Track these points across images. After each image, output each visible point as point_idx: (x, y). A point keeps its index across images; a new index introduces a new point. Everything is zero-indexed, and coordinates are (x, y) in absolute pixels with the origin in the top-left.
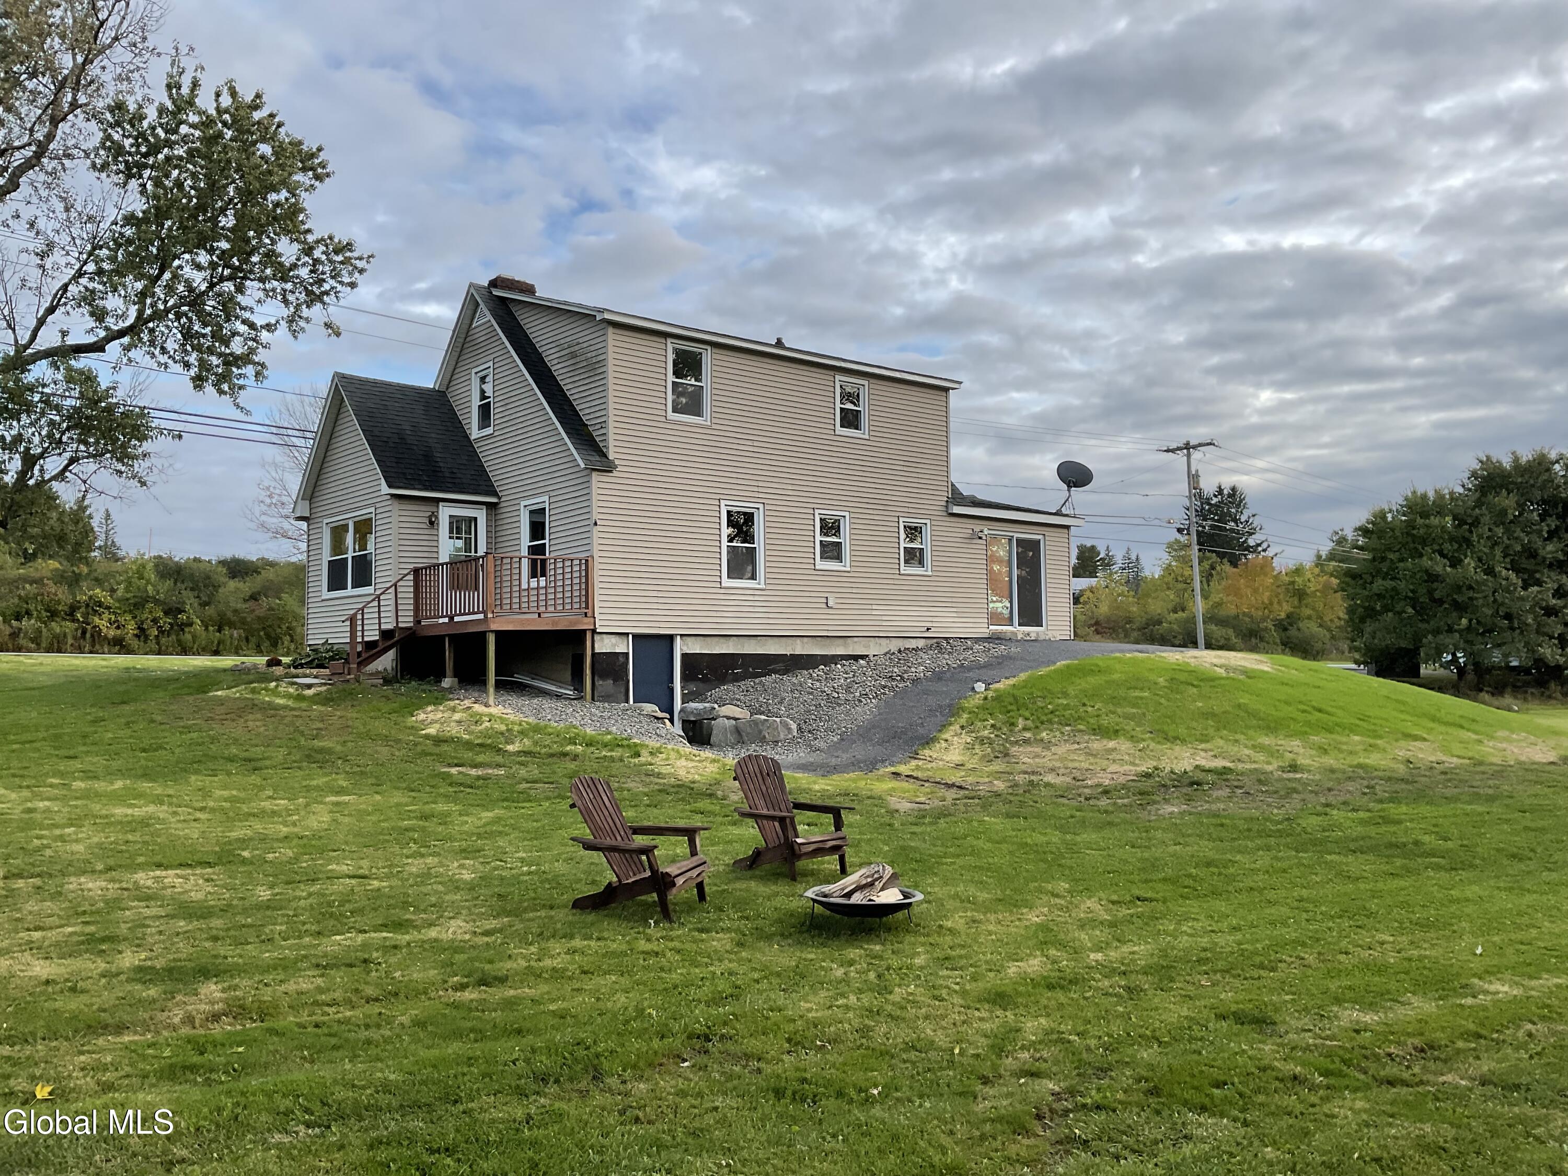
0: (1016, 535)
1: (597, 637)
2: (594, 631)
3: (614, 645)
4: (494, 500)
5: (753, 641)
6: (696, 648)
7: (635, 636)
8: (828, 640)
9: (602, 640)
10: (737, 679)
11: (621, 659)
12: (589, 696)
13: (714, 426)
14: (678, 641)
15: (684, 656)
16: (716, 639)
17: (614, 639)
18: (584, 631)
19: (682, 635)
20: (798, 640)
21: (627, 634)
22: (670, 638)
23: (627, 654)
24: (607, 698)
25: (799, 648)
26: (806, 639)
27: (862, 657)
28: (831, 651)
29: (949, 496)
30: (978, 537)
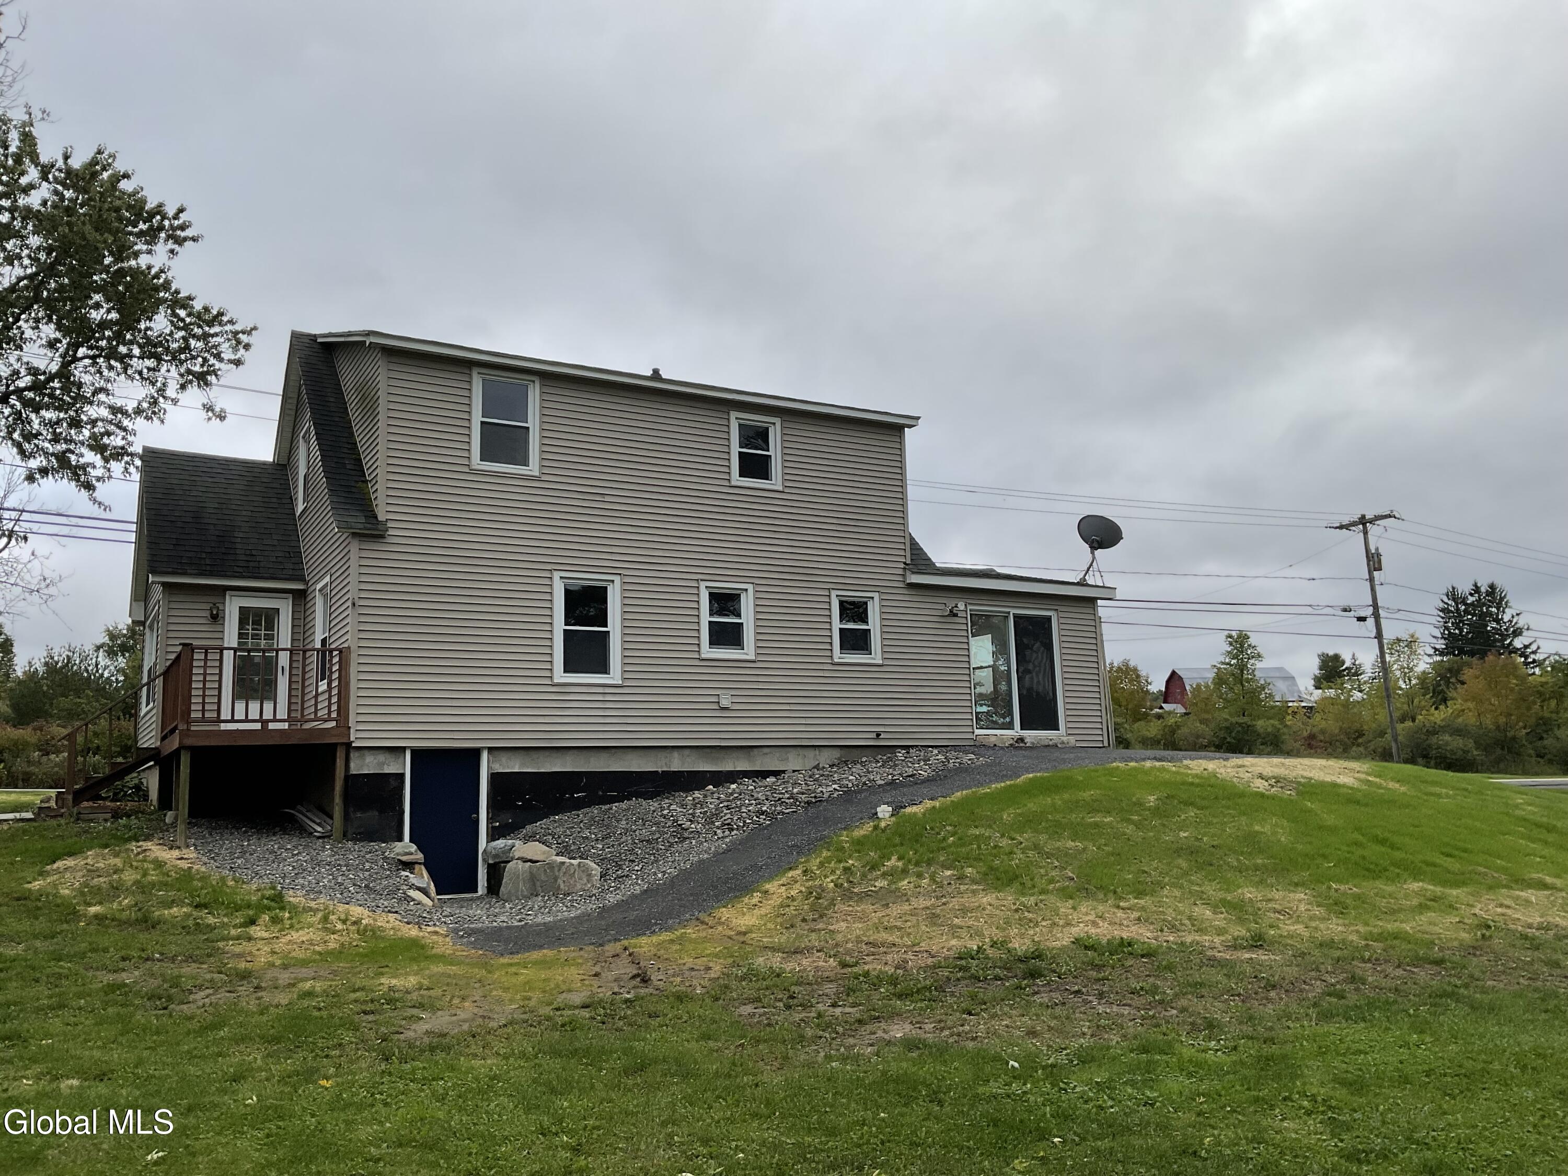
0: (1013, 611)
1: (353, 755)
2: (348, 746)
3: (381, 764)
4: (301, 587)
5: (604, 755)
6: (514, 766)
7: (416, 753)
8: (722, 752)
9: (362, 757)
10: (578, 805)
11: (394, 783)
12: (338, 833)
13: (544, 478)
14: (485, 756)
15: (495, 778)
16: (547, 753)
17: (381, 757)
18: (333, 747)
19: (491, 750)
20: (676, 754)
21: (403, 749)
22: (475, 754)
23: (402, 776)
24: (369, 835)
25: (676, 764)
26: (687, 752)
27: (776, 773)
28: (728, 765)
29: (908, 562)
30: (953, 614)
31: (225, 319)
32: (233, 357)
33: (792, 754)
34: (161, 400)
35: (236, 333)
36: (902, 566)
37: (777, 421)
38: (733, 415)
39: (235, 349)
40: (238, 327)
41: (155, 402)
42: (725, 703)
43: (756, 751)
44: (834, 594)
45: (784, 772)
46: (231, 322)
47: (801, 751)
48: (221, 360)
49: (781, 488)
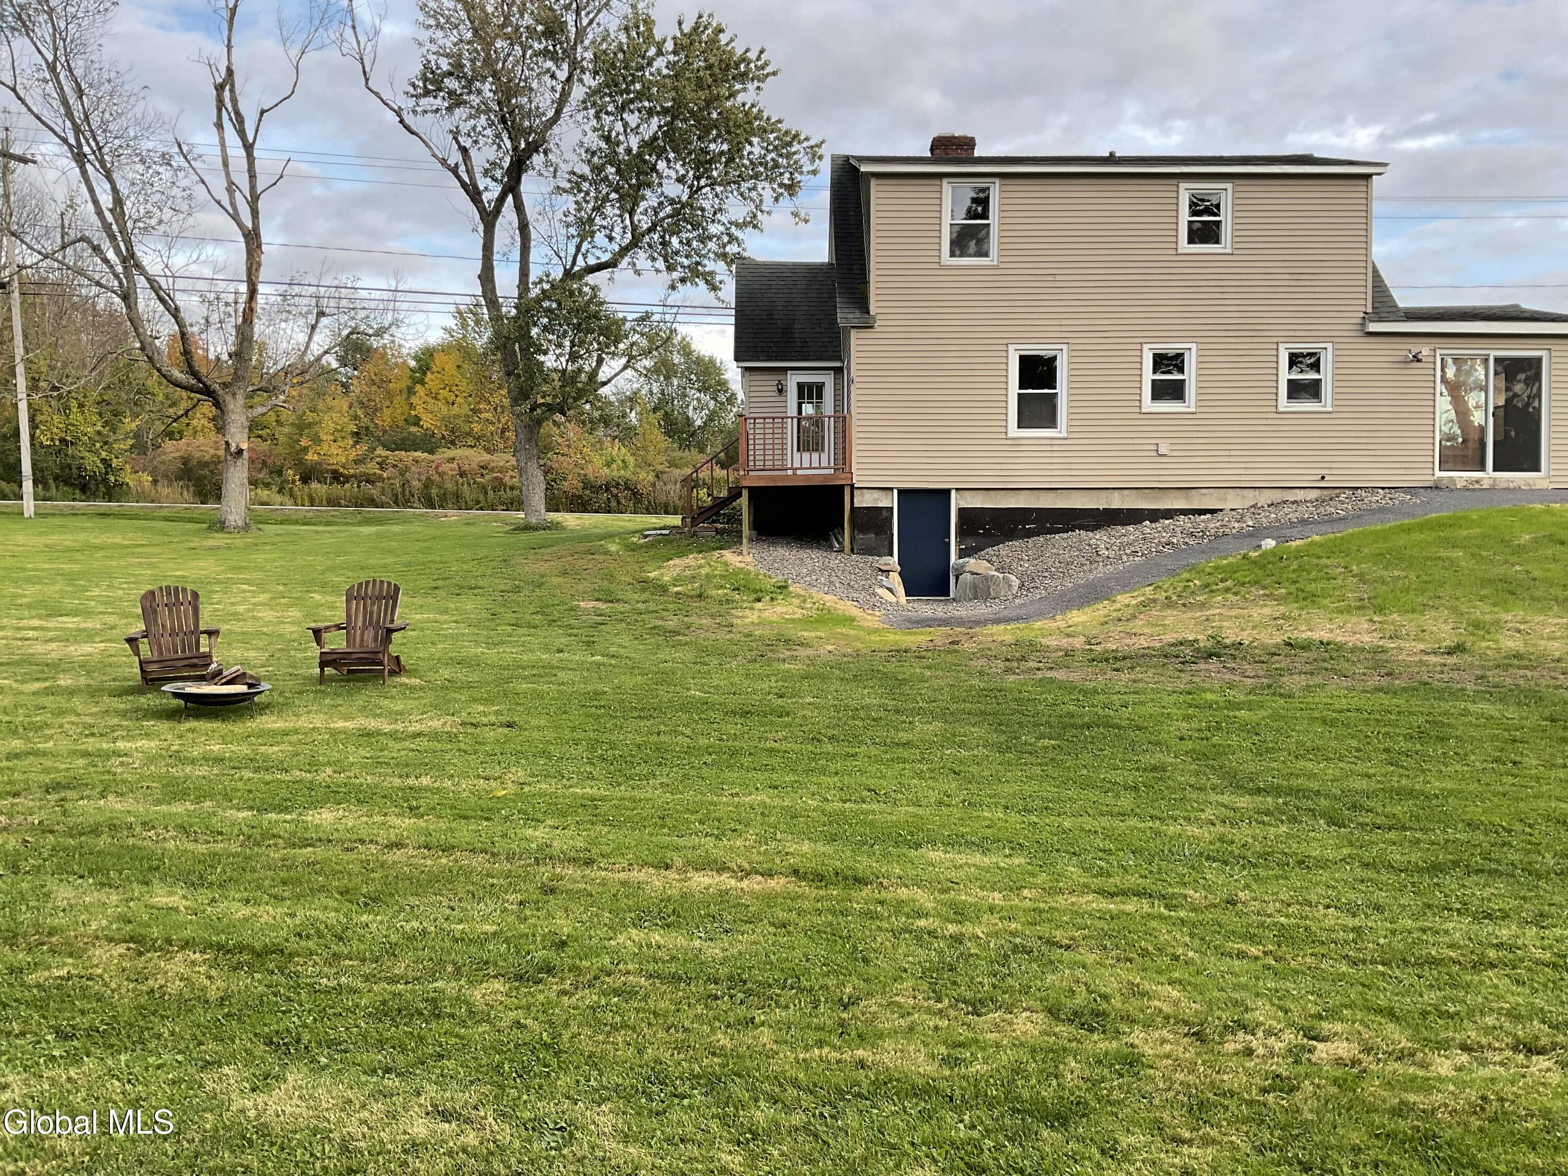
4: (838, 364)
5: (1051, 494)
6: (976, 502)
7: (901, 492)
8: (1161, 492)
12: (847, 549)
13: (1002, 266)
16: (1003, 492)
17: (876, 494)
19: (957, 489)
20: (1116, 493)
21: (892, 489)
23: (891, 509)
24: (868, 551)
25: (1116, 502)
26: (1127, 492)
27: (1213, 512)
28: (1165, 504)
29: (1369, 310)
30: (1417, 359)
31: (802, 138)
32: (811, 168)
33: (1231, 494)
34: (759, 213)
35: (812, 147)
36: (1362, 315)
37: (1229, 186)
38: (1183, 186)
39: (812, 161)
40: (812, 142)
41: (755, 216)
42: (1162, 450)
43: (1194, 492)
44: (1282, 347)
45: (1221, 510)
46: (807, 139)
47: (1240, 492)
48: (801, 173)
49: (1229, 251)
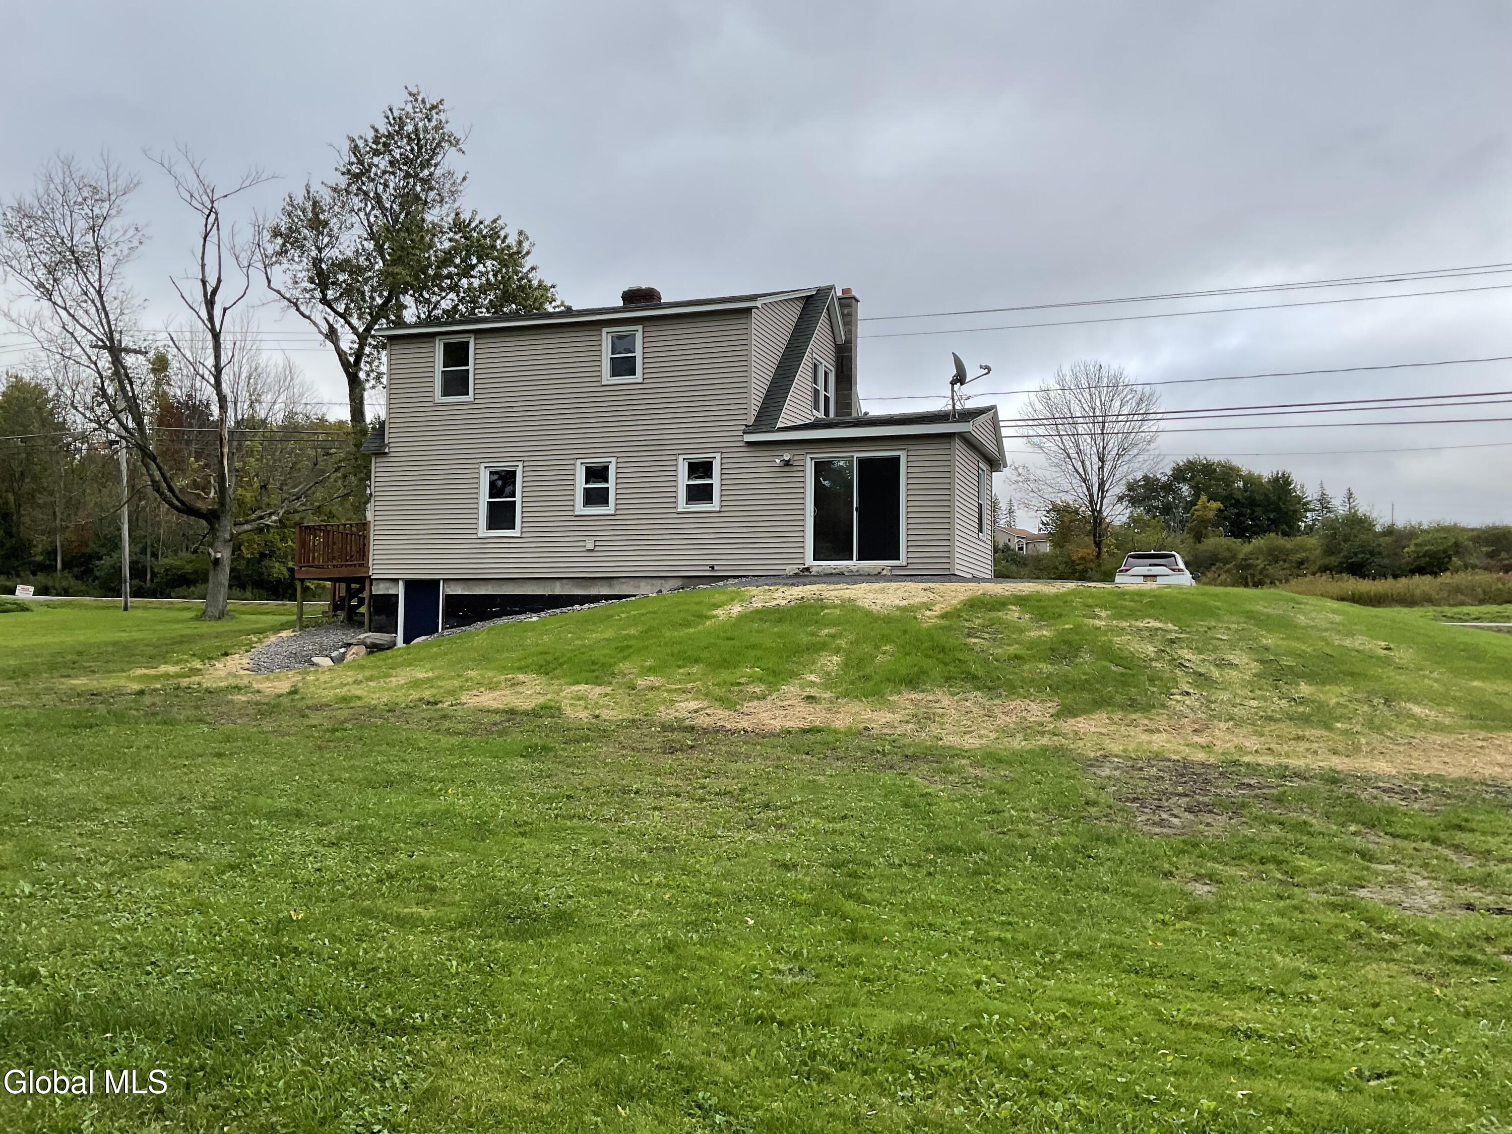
0: (856, 455)
1: (372, 583)
2: (370, 578)
3: (387, 589)
5: (511, 584)
6: (457, 590)
7: (406, 582)
8: (591, 581)
9: (377, 585)
10: (495, 616)
11: (394, 599)
12: (367, 627)
13: (476, 401)
14: (442, 584)
15: (447, 598)
17: (388, 584)
18: (363, 579)
19: (444, 580)
20: (558, 583)
21: (397, 580)
22: (438, 581)
24: (381, 627)
25: (558, 590)
26: (565, 581)
28: (594, 592)
30: (787, 464)
33: (643, 584)
36: (745, 428)
37: (640, 328)
38: (605, 330)
42: (589, 546)
43: (615, 581)
44: (682, 458)
45: (635, 596)
47: (649, 580)
49: (642, 381)
